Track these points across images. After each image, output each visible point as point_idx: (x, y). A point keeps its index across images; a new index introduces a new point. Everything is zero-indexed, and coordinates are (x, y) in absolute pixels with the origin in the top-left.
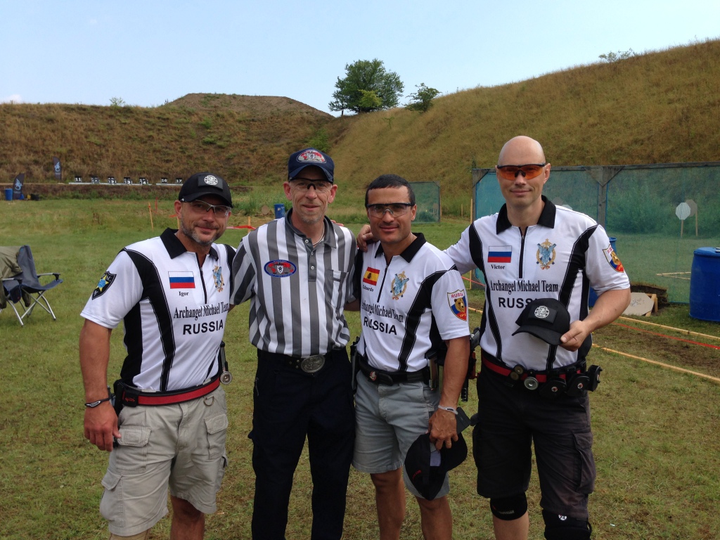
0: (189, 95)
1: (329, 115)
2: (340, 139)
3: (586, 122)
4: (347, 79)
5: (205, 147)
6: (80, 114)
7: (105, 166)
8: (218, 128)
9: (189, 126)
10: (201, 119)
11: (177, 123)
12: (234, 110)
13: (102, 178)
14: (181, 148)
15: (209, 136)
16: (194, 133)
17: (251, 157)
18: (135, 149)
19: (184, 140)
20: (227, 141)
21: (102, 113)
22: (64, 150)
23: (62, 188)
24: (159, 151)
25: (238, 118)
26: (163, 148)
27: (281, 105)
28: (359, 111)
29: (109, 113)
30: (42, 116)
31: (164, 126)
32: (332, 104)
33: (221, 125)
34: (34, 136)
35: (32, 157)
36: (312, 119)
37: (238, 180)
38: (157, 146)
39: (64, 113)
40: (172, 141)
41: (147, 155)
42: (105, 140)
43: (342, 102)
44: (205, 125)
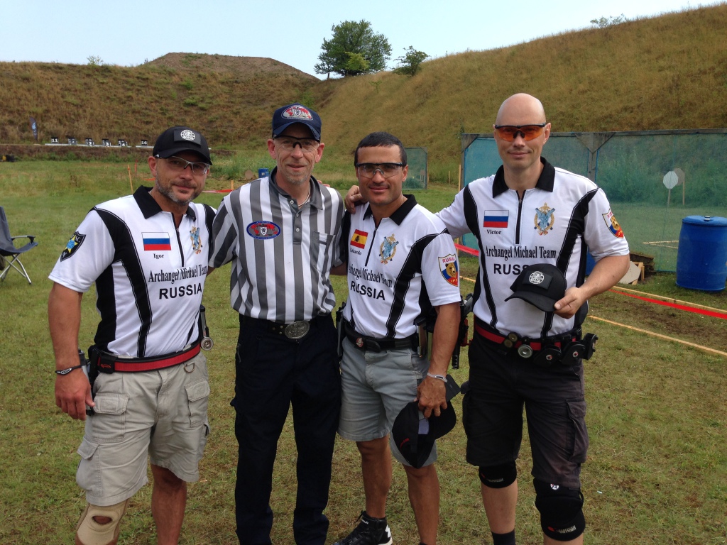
0: (169, 54)
1: (314, 77)
2: (326, 103)
3: (576, 88)
4: (333, 41)
5: (186, 109)
6: (57, 73)
7: (82, 127)
8: (200, 90)
9: (170, 86)
10: (182, 80)
11: (157, 83)
12: (217, 71)
13: (79, 139)
14: (162, 109)
15: (190, 97)
16: (175, 94)
17: (234, 119)
18: (113, 109)
19: (164, 102)
20: (210, 103)
21: (79, 71)
22: (40, 110)
23: (38, 149)
24: (139, 112)
25: (220, 79)
26: (143, 109)
27: (265, 66)
28: (346, 74)
29: (86, 72)
30: (18, 75)
31: (143, 87)
32: (318, 67)
33: (203, 86)
34: (9, 95)
35: (7, 117)
36: (297, 81)
37: (221, 143)
38: (137, 107)
39: (40, 71)
41: (126, 116)
42: (83, 100)
43: (328, 65)
44: (186, 86)
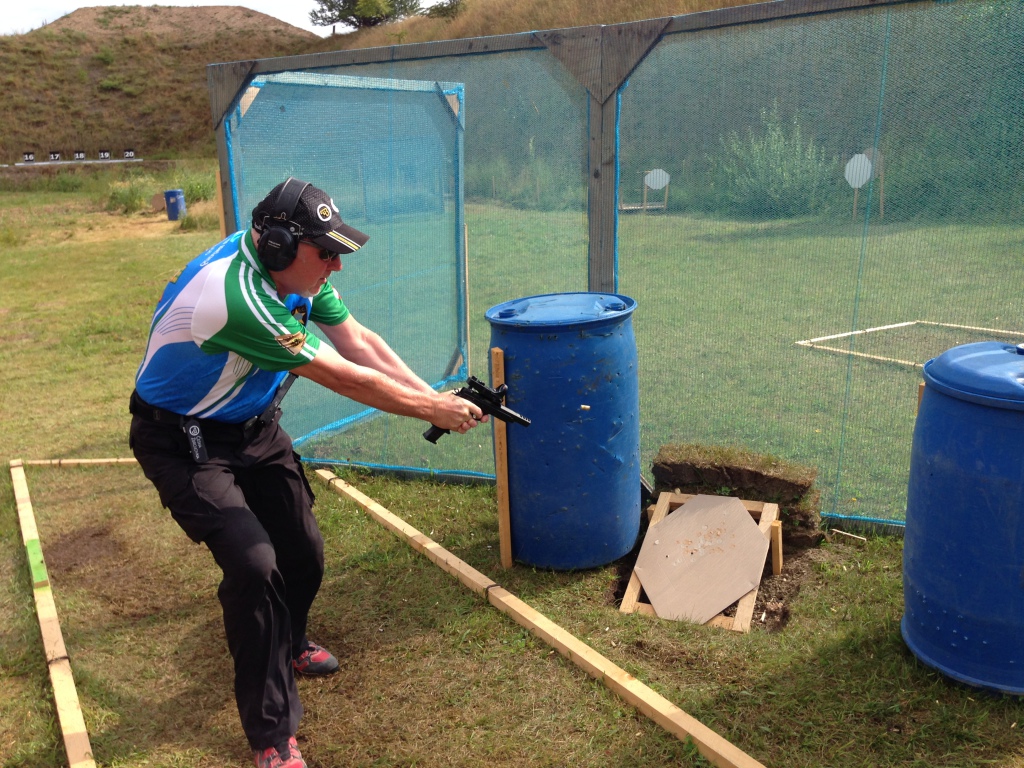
0: (78, 11)
1: (312, 34)
5: (103, 96)
8: (126, 64)
9: (77, 62)
10: (97, 50)
11: (55, 58)
12: (155, 29)
15: (110, 76)
16: (84, 73)
17: (182, 109)
19: (66, 87)
20: (142, 85)
24: (24, 108)
25: (160, 44)
26: (31, 102)
27: (233, 20)
28: (359, 25)
31: (33, 65)
32: (314, 14)
33: (131, 57)
36: (285, 41)
37: (160, 149)
38: (19, 98)
40: (45, 90)
44: (102, 59)
